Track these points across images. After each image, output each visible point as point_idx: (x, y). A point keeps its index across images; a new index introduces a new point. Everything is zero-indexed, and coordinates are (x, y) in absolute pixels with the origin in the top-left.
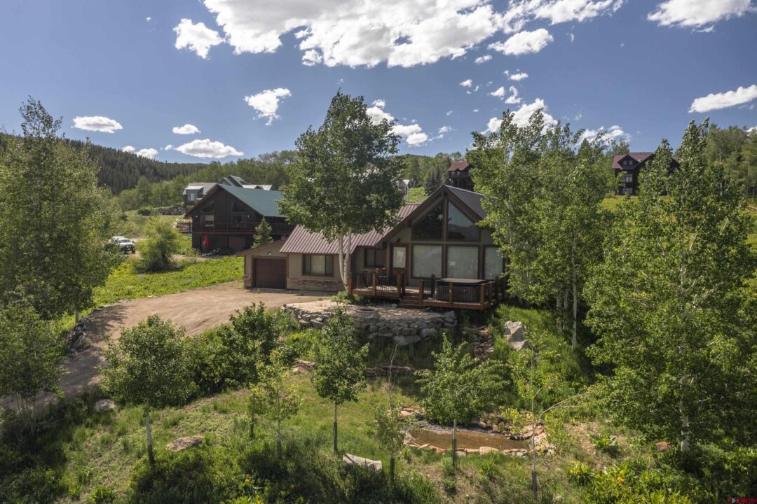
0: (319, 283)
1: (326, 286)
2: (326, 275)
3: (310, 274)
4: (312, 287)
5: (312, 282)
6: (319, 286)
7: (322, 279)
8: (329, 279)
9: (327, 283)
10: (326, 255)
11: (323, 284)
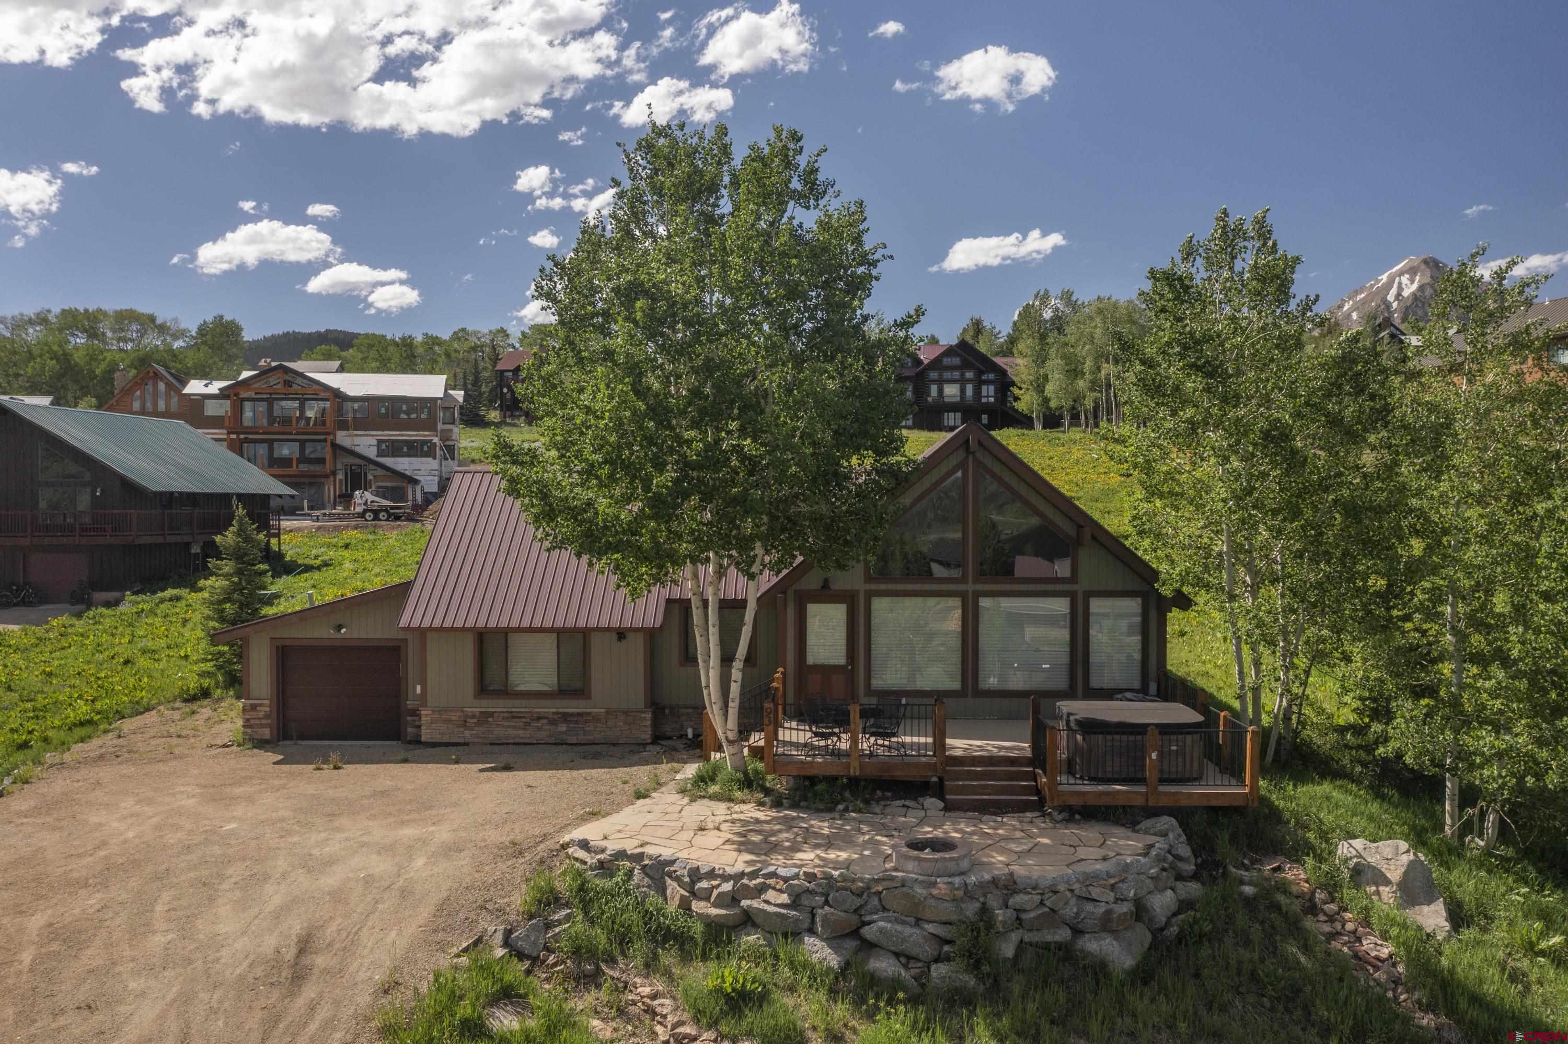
0: (539, 718)
1: (563, 728)
2: (562, 692)
3: (506, 692)
4: (511, 732)
5: (513, 716)
6: (539, 729)
7: (549, 708)
8: (572, 706)
9: (565, 717)
10: (561, 633)
11: (553, 722)
